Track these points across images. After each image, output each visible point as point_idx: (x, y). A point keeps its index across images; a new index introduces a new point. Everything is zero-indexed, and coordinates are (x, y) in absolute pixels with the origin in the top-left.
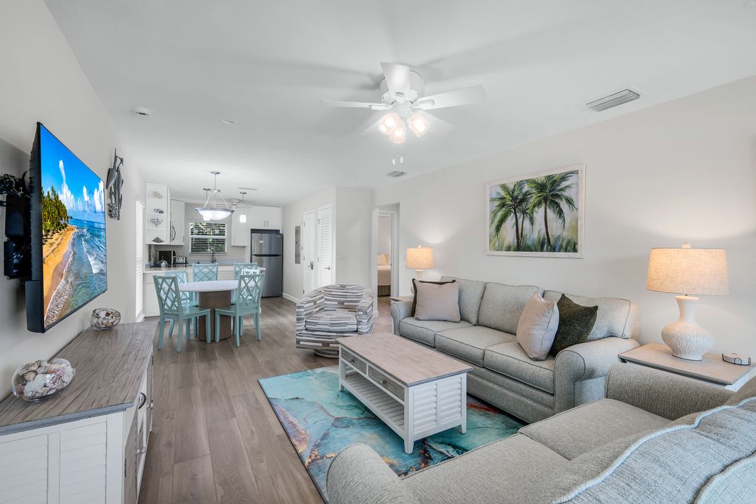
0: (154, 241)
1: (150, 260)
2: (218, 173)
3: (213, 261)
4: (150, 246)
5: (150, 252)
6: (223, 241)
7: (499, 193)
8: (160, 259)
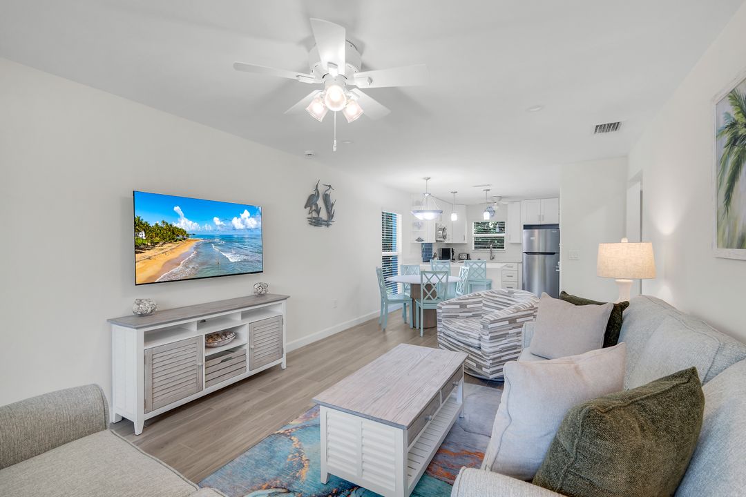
0: (417, 240)
2: (429, 178)
3: (492, 258)
6: (502, 239)
7: (728, 115)
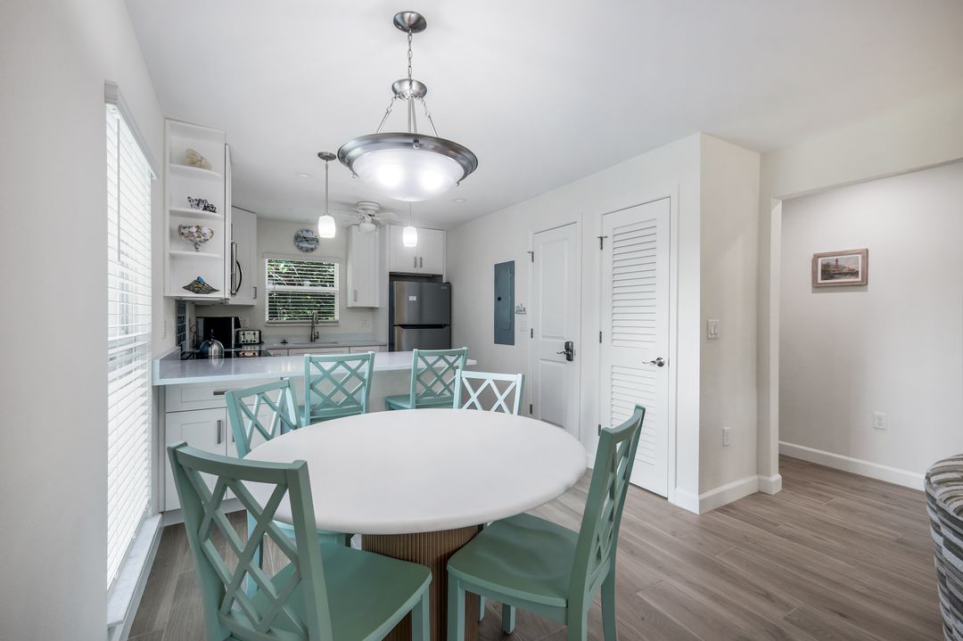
0: (187, 288)
1: (180, 340)
4: (181, 304)
5: (180, 320)
6: (329, 299)
8: (207, 337)
